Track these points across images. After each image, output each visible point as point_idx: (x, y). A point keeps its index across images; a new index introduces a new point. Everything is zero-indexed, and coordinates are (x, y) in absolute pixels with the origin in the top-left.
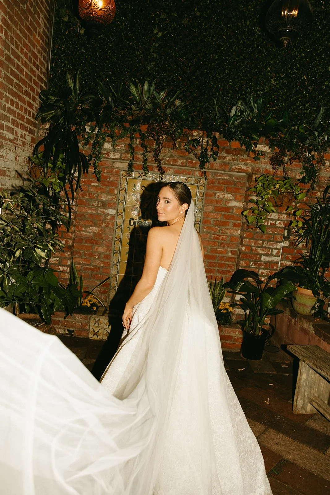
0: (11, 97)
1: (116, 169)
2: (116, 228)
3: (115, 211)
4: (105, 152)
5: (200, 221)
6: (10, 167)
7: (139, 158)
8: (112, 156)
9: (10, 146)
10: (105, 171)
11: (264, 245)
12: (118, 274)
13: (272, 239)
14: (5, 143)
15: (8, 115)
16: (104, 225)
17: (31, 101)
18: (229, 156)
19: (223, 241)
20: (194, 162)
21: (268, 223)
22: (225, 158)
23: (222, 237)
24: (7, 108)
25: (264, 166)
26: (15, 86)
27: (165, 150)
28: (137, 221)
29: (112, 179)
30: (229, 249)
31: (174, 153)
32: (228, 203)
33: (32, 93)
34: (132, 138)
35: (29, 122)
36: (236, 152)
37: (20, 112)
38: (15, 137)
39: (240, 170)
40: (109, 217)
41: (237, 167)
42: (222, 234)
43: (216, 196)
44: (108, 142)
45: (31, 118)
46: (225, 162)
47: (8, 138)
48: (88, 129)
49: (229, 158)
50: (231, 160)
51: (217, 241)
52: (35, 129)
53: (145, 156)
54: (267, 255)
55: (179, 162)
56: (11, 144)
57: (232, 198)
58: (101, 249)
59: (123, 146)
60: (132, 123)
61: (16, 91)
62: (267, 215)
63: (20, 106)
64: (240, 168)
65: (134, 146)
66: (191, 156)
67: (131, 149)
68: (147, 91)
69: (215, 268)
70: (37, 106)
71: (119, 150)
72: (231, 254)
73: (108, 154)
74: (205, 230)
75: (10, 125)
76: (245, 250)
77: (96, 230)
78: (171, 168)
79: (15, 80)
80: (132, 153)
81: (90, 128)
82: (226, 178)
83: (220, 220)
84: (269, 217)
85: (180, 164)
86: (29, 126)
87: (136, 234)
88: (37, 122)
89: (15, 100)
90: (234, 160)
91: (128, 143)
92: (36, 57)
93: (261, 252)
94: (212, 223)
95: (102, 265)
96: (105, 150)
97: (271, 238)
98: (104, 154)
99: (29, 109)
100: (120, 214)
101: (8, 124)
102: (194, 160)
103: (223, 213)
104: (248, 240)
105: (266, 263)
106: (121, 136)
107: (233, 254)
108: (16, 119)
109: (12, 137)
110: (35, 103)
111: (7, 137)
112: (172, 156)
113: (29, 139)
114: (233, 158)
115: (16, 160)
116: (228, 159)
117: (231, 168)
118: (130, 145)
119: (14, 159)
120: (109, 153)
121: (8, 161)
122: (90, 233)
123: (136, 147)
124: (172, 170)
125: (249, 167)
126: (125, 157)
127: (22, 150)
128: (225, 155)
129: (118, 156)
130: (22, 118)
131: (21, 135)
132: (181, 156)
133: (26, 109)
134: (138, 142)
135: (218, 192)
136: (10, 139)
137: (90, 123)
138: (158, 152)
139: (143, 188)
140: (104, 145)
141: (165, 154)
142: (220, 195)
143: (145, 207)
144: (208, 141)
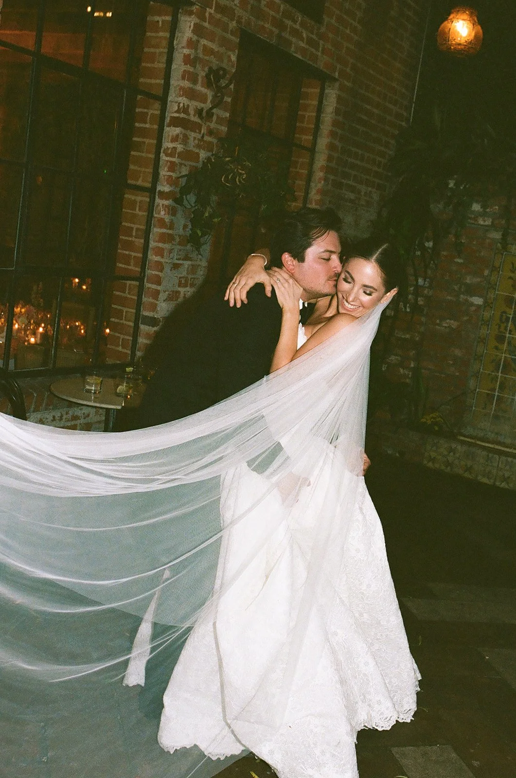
0: (354, 150)
2: (482, 325)
3: (483, 300)
4: (473, 216)
8: (481, 222)
9: (350, 207)
10: (475, 243)
12: (478, 390)
14: (343, 205)
15: (350, 171)
16: (465, 318)
17: (383, 149)
24: (348, 164)
26: (361, 136)
28: (511, 316)
29: (482, 253)
33: (384, 138)
34: (509, 198)
35: (377, 175)
37: (365, 165)
38: (357, 196)
40: (473, 308)
44: (477, 202)
45: (380, 170)
47: (348, 199)
48: (451, 184)
52: (386, 183)
56: (351, 205)
58: (458, 352)
59: (497, 207)
61: (363, 141)
63: (366, 158)
65: (512, 208)
67: (507, 213)
70: (391, 153)
71: (491, 213)
73: (475, 219)
75: (351, 183)
77: (454, 324)
79: (362, 129)
80: (508, 219)
81: (455, 183)
86: (377, 181)
87: (508, 335)
88: (390, 174)
89: (360, 152)
91: (504, 204)
92: (394, 91)
95: (457, 374)
96: (472, 213)
98: (470, 218)
99: (378, 159)
100: (488, 305)
101: (348, 182)
106: (496, 194)
108: (359, 174)
109: (352, 196)
110: (389, 149)
111: (346, 197)
113: (376, 197)
115: (356, 224)
118: (506, 207)
120: (477, 217)
122: (446, 327)
126: (498, 224)
127: (365, 211)
129: (488, 222)
130: (368, 172)
131: (366, 193)
133: (374, 161)
136: (350, 199)
137: (455, 176)
140: (471, 206)
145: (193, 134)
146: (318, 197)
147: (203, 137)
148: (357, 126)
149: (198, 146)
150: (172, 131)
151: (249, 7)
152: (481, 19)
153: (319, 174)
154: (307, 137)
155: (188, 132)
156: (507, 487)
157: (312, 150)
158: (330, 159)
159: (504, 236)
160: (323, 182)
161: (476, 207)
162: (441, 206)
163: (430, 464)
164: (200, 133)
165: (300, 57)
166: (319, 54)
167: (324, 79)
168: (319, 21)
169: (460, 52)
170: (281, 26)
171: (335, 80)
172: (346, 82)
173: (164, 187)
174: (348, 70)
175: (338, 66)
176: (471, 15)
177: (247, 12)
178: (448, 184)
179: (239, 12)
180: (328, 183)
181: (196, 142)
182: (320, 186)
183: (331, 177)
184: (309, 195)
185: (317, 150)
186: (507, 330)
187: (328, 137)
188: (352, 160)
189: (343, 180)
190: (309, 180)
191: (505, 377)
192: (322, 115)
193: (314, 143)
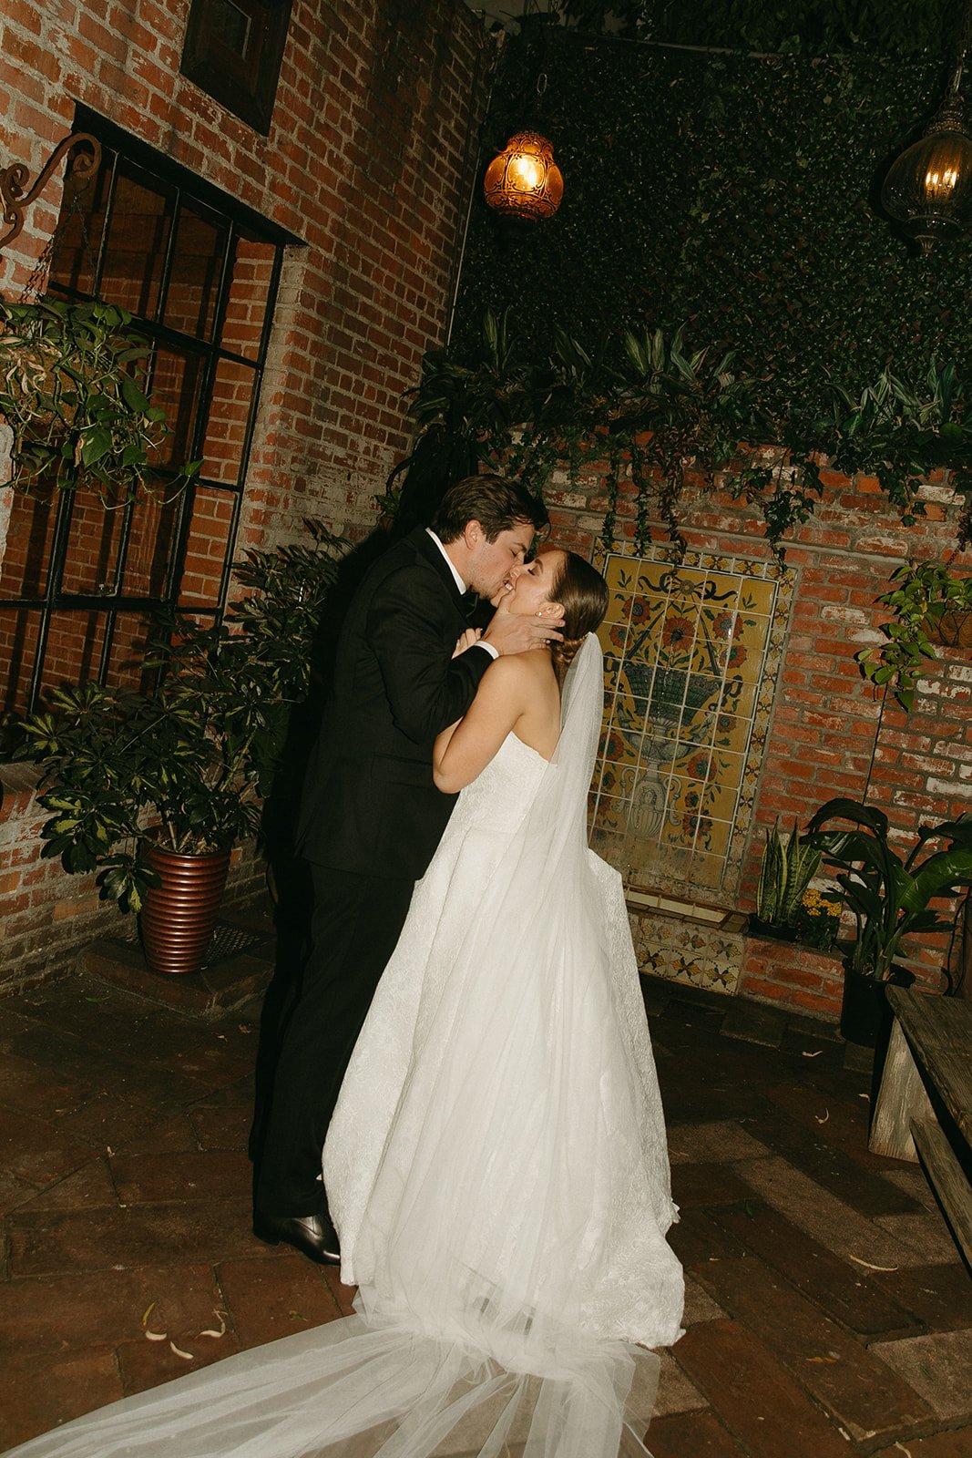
0: (343, 371)
1: (583, 534)
4: (554, 492)
5: (776, 675)
6: (332, 515)
7: (628, 510)
8: (568, 501)
9: (335, 471)
10: (558, 537)
11: (936, 751)
13: (960, 736)
14: (321, 465)
15: (335, 408)
17: (398, 376)
18: (851, 512)
19: (832, 732)
20: (759, 523)
21: (949, 693)
22: (839, 518)
23: (831, 719)
24: (331, 395)
25: (944, 542)
26: (355, 349)
27: (693, 493)
28: (622, 661)
30: (848, 754)
31: (715, 502)
32: (854, 633)
33: (401, 359)
34: (615, 464)
35: (388, 419)
36: (867, 503)
37: (365, 401)
38: (350, 452)
39: (878, 550)
41: (870, 541)
42: (832, 713)
43: (824, 614)
44: (562, 469)
45: (395, 413)
46: (840, 528)
47: (331, 456)
48: (517, 438)
49: (850, 517)
50: (854, 523)
51: (818, 728)
52: (406, 435)
53: (641, 504)
54: (942, 777)
55: (725, 523)
56: (338, 467)
57: (863, 621)
59: (595, 479)
60: (615, 427)
61: (359, 358)
62: (947, 672)
63: (365, 388)
64: (878, 543)
65: (620, 481)
66: (755, 508)
67: (612, 487)
68: (661, 352)
69: (806, 799)
70: (413, 385)
71: (585, 487)
72: (852, 768)
73: (559, 497)
74: (787, 698)
75: (337, 428)
76: (883, 758)
78: (712, 537)
79: (356, 337)
80: (613, 497)
81: (523, 437)
82: (851, 568)
83: (828, 675)
84: (953, 677)
85: (727, 529)
86: (388, 429)
87: (616, 693)
88: (413, 420)
89: (354, 377)
90: (862, 525)
91: (606, 473)
92: (417, 282)
93: (926, 768)
94: (807, 680)
96: (553, 486)
97: (958, 733)
98: (550, 496)
99: (390, 393)
101: (332, 427)
102: (760, 520)
103: (838, 658)
104: (891, 732)
105: (939, 798)
106: (590, 457)
107: (858, 767)
108: (354, 416)
109: (340, 452)
110: (410, 378)
111: (328, 452)
112: (706, 508)
113: (387, 456)
114: (859, 518)
115: (349, 501)
116: (846, 520)
117: (853, 543)
118: (610, 478)
119: (343, 499)
120: (562, 494)
121: (328, 501)
123: (624, 482)
124: (714, 542)
125: (902, 542)
126: (597, 506)
127: (367, 480)
128: (840, 509)
129: (581, 502)
130: (372, 413)
131: (367, 448)
132: (729, 509)
133: (382, 394)
134: (629, 472)
135: (829, 602)
136: (336, 458)
137: (523, 425)
138: (669, 497)
139: (642, 582)
140: (552, 476)
141: (691, 501)
142: (833, 611)
143: (641, 627)
144: (794, 473)
146: (270, 449)
148: (347, 332)
151: (97, 67)
153: (270, 409)
154: (250, 344)
157: (259, 365)
158: (292, 382)
159: (609, 524)
160: (278, 422)
165: (222, 187)
166: (266, 190)
167: (277, 238)
168: (264, 129)
169: (523, 208)
170: (177, 121)
171: (300, 243)
172: (322, 251)
174: (327, 231)
175: (306, 219)
176: (543, 147)
177: (91, 72)
178: (509, 438)
179: (68, 66)
180: (291, 426)
182: (272, 429)
183: (296, 415)
184: (253, 445)
185: (266, 366)
186: (615, 685)
187: (288, 343)
188: (338, 389)
189: (320, 423)
190: (252, 419)
191: (614, 766)
192: (277, 305)
193: (263, 354)
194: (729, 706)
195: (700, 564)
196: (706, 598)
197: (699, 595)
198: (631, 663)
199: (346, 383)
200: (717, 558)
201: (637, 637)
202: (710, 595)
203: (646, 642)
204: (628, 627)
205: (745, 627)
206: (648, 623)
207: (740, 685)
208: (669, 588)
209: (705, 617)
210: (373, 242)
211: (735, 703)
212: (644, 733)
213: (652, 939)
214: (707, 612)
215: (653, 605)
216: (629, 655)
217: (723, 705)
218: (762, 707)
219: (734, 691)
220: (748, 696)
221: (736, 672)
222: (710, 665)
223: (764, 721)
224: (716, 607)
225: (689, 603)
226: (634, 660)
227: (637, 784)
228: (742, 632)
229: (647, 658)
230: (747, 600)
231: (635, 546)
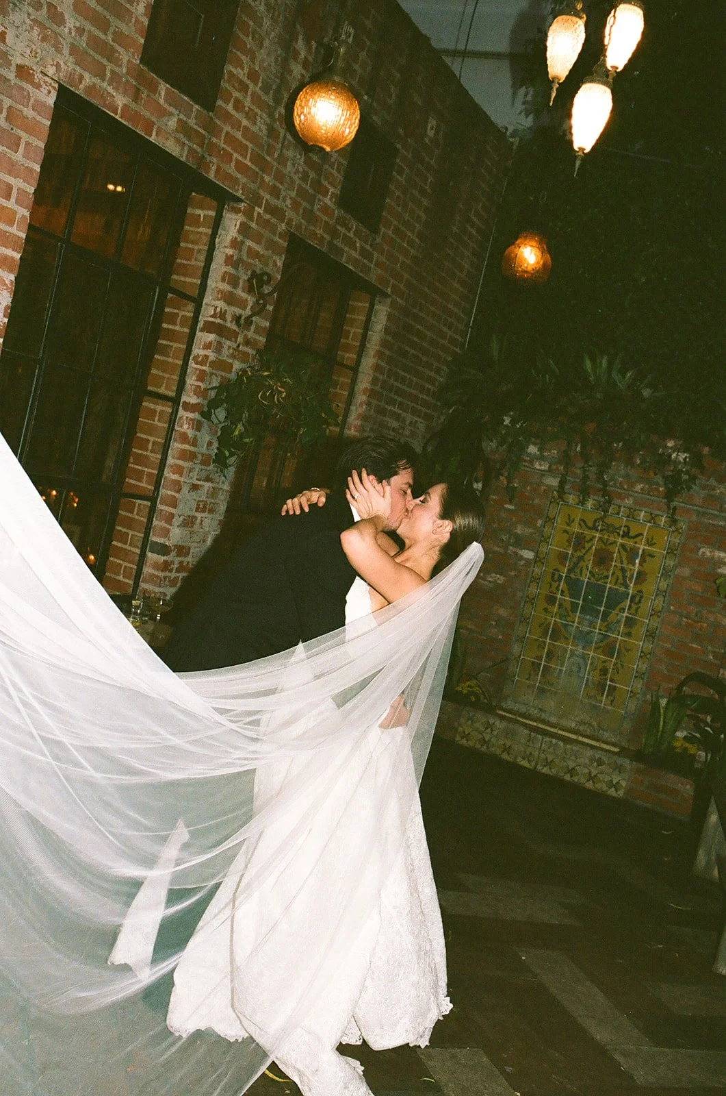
0: (402, 373)
1: (545, 488)
2: (531, 582)
3: (533, 554)
4: (528, 459)
5: (666, 592)
7: (576, 474)
8: (537, 465)
10: (529, 488)
12: (522, 657)
15: (395, 397)
16: (513, 573)
17: (433, 374)
18: (721, 486)
19: (700, 632)
20: (661, 489)
22: (714, 489)
23: (699, 624)
24: (394, 388)
26: (411, 359)
27: (619, 466)
28: (564, 575)
29: (536, 501)
30: (710, 648)
31: (633, 472)
32: (719, 568)
33: (435, 364)
34: (569, 444)
35: (425, 403)
37: (414, 392)
40: (522, 563)
42: (700, 620)
43: (700, 553)
44: (535, 444)
45: (428, 398)
46: (714, 496)
48: (507, 421)
49: (721, 489)
51: (691, 629)
52: (433, 413)
53: (585, 471)
55: (639, 487)
57: (725, 560)
59: (556, 452)
60: (572, 418)
61: (411, 364)
63: (414, 383)
65: (572, 454)
66: (659, 479)
67: (566, 459)
69: (680, 676)
70: (441, 380)
71: (548, 457)
72: (711, 658)
73: (531, 462)
74: (672, 608)
75: (396, 410)
77: (501, 579)
78: (630, 496)
79: (411, 351)
80: (567, 465)
81: (511, 421)
82: (721, 523)
83: (700, 594)
85: (639, 491)
86: (424, 410)
87: (559, 596)
88: (438, 404)
89: (408, 376)
91: (563, 448)
92: (449, 312)
94: (685, 597)
95: (500, 637)
96: (528, 455)
98: (526, 461)
99: (428, 386)
100: (540, 561)
101: (393, 409)
102: (661, 487)
106: (555, 437)
108: (405, 401)
109: (396, 424)
110: (440, 375)
112: (627, 477)
113: (421, 427)
116: (718, 491)
117: (721, 507)
118: (565, 452)
120: (533, 460)
122: (490, 582)
123: (575, 455)
124: (631, 499)
126: (555, 470)
128: (714, 483)
129: (545, 467)
130: (415, 399)
131: (411, 423)
132: (642, 478)
133: (423, 387)
134: (578, 449)
135: (704, 545)
137: (512, 413)
138: (603, 467)
139: (582, 523)
140: (528, 448)
141: (618, 472)
142: (706, 551)
143: (579, 553)
144: (686, 457)
145: (228, 343)
146: (358, 423)
147: (238, 346)
148: (407, 348)
149: (233, 356)
150: (204, 337)
151: (301, 211)
152: (550, 247)
153: (361, 398)
154: (351, 355)
155: (223, 340)
156: (549, 772)
157: (355, 370)
158: (375, 381)
159: (562, 483)
160: (364, 407)
161: (533, 449)
162: (493, 445)
163: (464, 742)
164: (236, 342)
165: (351, 267)
166: (372, 266)
167: (374, 293)
168: (375, 231)
169: (525, 280)
170: (334, 233)
171: (386, 295)
172: (398, 299)
173: (189, 398)
174: (402, 287)
175: (392, 281)
176: (540, 242)
177: (298, 214)
178: (504, 420)
179: (289, 214)
180: (371, 409)
181: (231, 351)
182: (361, 410)
183: (374, 402)
184: (348, 419)
185: (360, 370)
186: (558, 591)
187: (374, 357)
188: (399, 385)
189: (387, 406)
190: (349, 403)
191: (554, 645)
192: (370, 333)
193: (358, 362)
194: (633, 611)
195: (621, 514)
196: (623, 536)
197: (619, 534)
198: (570, 577)
199: (404, 380)
200: (632, 510)
201: (575, 560)
202: (626, 535)
203: (581, 564)
204: (570, 552)
205: (648, 559)
206: (583, 551)
207: (641, 597)
208: (599, 528)
209: (621, 550)
210: (426, 290)
211: (637, 609)
212: (576, 624)
213: (572, 758)
214: (623, 546)
215: (588, 538)
216: (570, 571)
217: (629, 609)
218: (654, 613)
219: (637, 599)
220: (646, 606)
221: (639, 587)
222: (622, 582)
223: (655, 622)
224: (629, 543)
225: (611, 539)
226: (572, 576)
227: (569, 658)
228: (645, 561)
229: (581, 574)
230: (650, 540)
231: (579, 498)
